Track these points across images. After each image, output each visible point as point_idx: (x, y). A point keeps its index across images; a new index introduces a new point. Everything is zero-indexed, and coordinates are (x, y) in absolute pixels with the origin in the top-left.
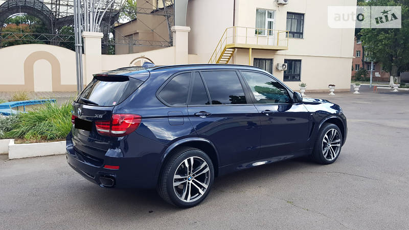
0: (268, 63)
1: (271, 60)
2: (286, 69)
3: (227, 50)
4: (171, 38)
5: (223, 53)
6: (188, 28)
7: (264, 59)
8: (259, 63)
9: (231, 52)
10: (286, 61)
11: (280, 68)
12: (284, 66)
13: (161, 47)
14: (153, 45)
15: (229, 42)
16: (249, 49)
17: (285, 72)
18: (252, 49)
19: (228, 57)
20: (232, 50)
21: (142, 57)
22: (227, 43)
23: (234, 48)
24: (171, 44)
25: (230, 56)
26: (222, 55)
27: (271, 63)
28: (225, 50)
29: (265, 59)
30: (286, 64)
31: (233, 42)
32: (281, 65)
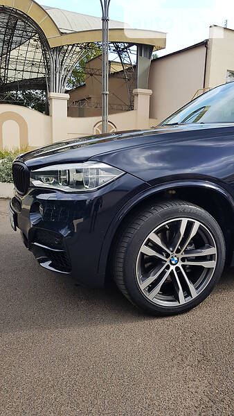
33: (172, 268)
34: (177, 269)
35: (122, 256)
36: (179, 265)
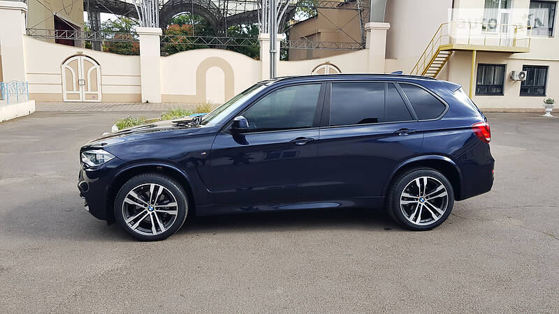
0: (498, 70)
1: (504, 66)
2: (525, 79)
3: (441, 52)
4: (364, 39)
5: (435, 56)
7: (493, 65)
8: (485, 69)
9: (446, 56)
10: (525, 67)
11: (516, 78)
12: (522, 75)
13: (350, 50)
14: (339, 48)
15: (445, 42)
16: (472, 51)
17: (522, 83)
18: (477, 51)
19: (442, 62)
20: (447, 52)
21: (327, 63)
22: (442, 44)
23: (451, 50)
24: (363, 46)
25: (445, 61)
26: (433, 59)
27: (504, 71)
28: (438, 52)
29: (495, 65)
30: (526, 72)
31: (450, 42)
32: (517, 73)
34: (153, 213)
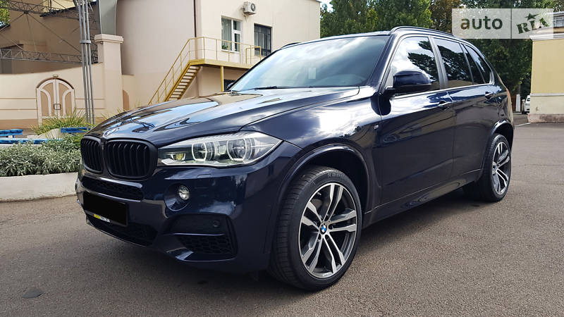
3: (191, 67)
5: (185, 72)
6: (120, 39)
9: (194, 71)
15: (193, 58)
16: (219, 67)
18: (224, 67)
19: (191, 78)
20: (194, 68)
22: (191, 59)
23: (198, 66)
25: (193, 77)
26: (183, 74)
28: (187, 67)
31: (197, 58)
33: (323, 236)
34: (327, 236)
35: (285, 229)
36: (328, 233)
